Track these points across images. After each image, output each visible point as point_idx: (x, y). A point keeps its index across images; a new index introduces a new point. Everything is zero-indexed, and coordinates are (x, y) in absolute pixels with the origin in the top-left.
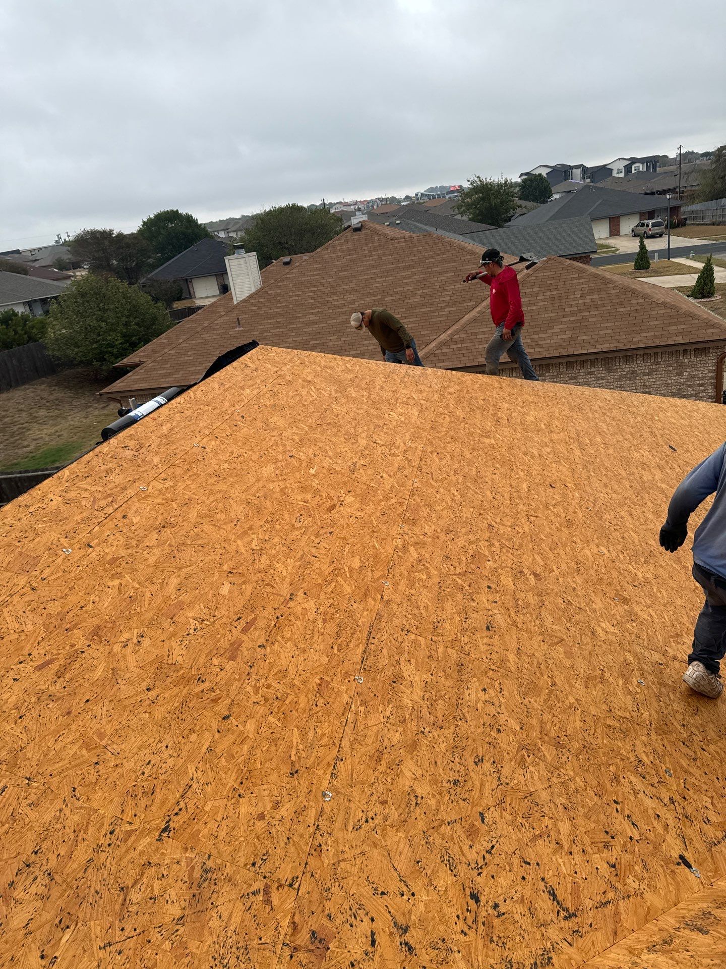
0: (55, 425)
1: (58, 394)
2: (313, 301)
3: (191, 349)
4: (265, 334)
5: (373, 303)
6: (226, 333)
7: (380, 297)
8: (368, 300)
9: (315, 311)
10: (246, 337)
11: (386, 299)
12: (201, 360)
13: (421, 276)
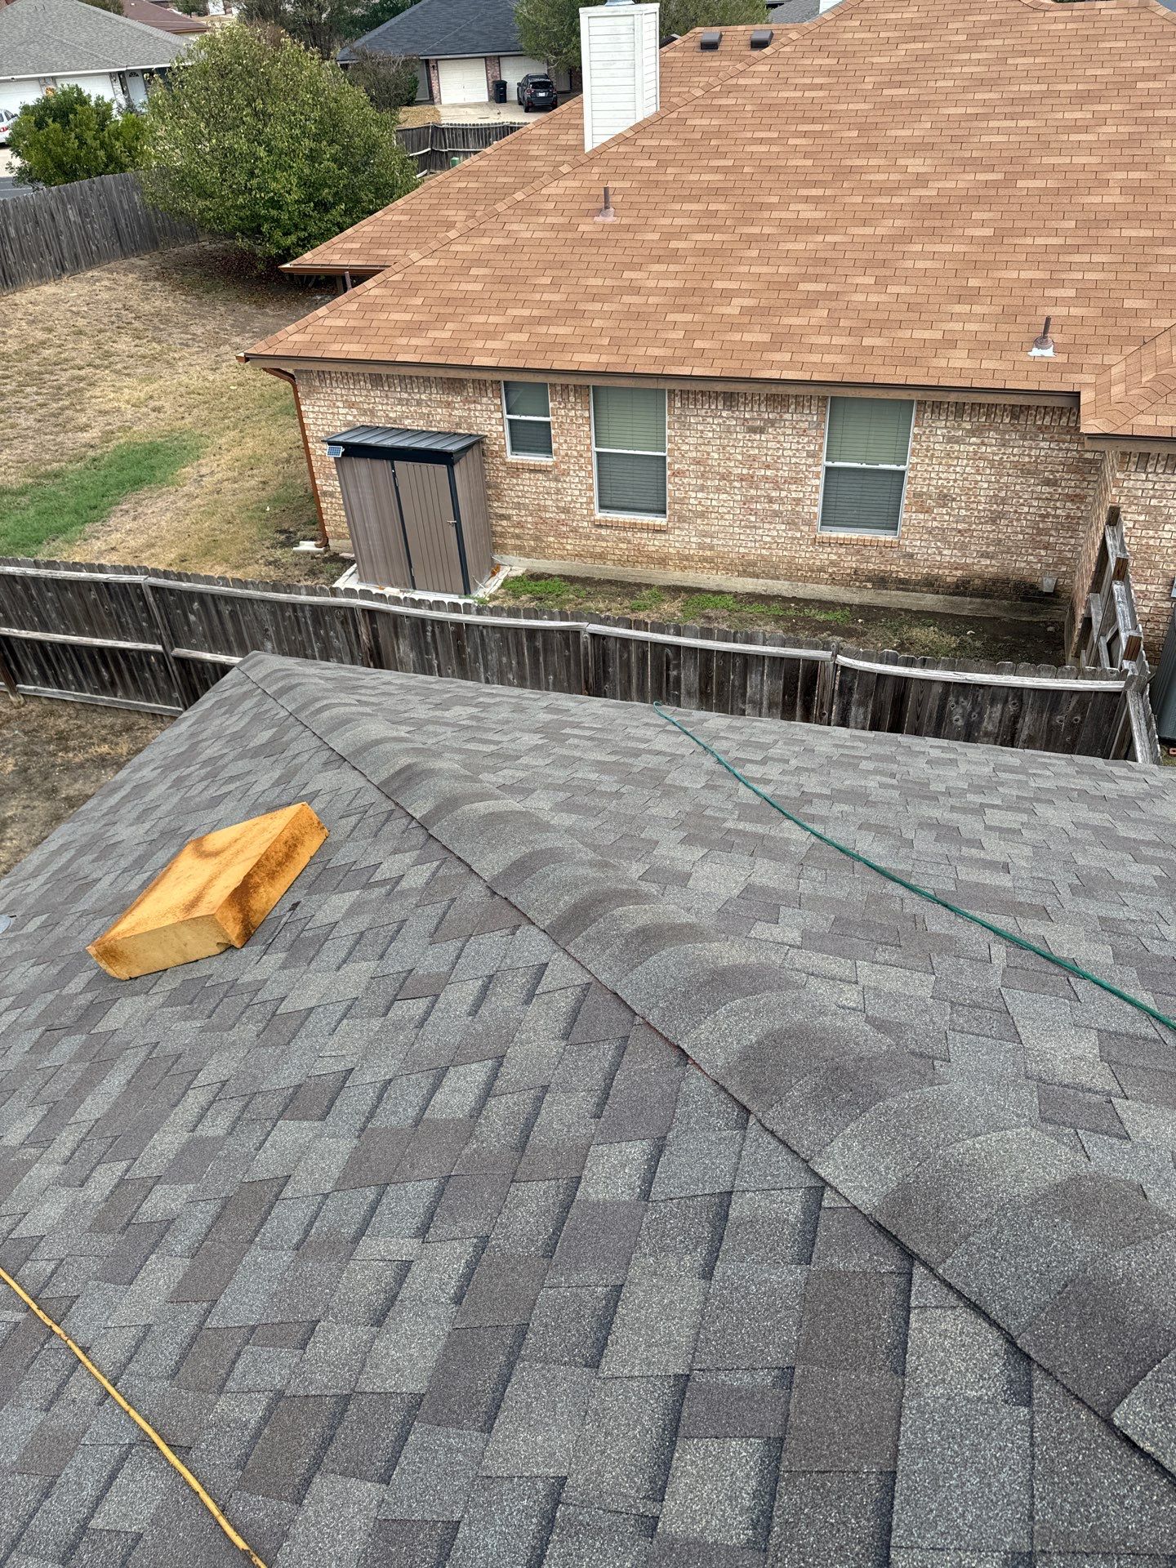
0: (148, 379)
1: (162, 300)
2: (809, 162)
3: (479, 262)
4: (674, 244)
5: (981, 192)
6: (570, 227)
7: (1000, 176)
8: (966, 180)
9: (814, 192)
10: (623, 244)
11: (1020, 184)
12: (502, 296)
13: (1121, 129)
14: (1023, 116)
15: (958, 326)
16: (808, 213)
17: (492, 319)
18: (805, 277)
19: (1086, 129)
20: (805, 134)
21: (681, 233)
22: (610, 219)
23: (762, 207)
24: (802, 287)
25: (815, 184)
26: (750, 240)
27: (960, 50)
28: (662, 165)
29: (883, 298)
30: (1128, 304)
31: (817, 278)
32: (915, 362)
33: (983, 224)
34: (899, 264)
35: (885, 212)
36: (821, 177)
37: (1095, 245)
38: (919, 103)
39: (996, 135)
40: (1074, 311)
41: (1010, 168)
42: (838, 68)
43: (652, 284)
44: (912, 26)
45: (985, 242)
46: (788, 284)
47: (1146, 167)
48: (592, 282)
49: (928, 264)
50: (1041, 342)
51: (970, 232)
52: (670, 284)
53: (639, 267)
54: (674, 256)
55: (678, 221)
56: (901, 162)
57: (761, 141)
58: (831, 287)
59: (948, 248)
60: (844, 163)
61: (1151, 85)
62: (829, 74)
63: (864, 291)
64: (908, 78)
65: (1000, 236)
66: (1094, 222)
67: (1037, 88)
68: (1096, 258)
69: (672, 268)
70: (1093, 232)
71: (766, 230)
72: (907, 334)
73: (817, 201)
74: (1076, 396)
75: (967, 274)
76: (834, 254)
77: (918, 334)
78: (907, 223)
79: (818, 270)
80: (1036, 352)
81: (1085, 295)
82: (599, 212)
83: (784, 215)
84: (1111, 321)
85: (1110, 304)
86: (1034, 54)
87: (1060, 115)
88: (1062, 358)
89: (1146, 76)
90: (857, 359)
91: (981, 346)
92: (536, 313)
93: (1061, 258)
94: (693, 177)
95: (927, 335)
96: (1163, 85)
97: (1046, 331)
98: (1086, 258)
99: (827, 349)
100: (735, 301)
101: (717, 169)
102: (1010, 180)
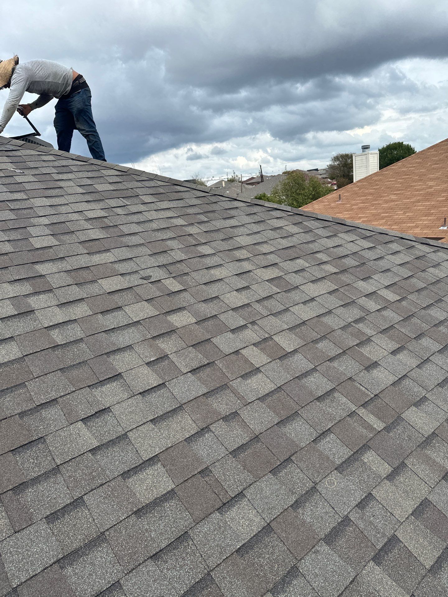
2: (401, 185)
4: (353, 207)
6: (329, 205)
9: (398, 192)
10: (340, 208)
15: (421, 222)
16: (393, 197)
18: (383, 213)
20: (403, 179)
21: (356, 204)
22: (340, 202)
23: (381, 197)
24: (382, 215)
25: (399, 190)
26: (374, 205)
28: (360, 189)
29: (403, 216)
31: (387, 213)
33: (443, 196)
34: (413, 208)
35: (416, 196)
36: (402, 188)
45: (441, 201)
46: (379, 214)
49: (421, 208)
50: (444, 225)
51: (438, 199)
52: (347, 216)
53: (341, 213)
54: (352, 210)
55: (357, 202)
56: (427, 183)
57: (390, 181)
58: (390, 215)
59: (429, 203)
60: (410, 184)
63: (399, 215)
69: (350, 213)
71: (380, 202)
72: (406, 225)
73: (398, 194)
75: (432, 209)
76: (395, 207)
77: (408, 225)
78: (421, 198)
79: (389, 211)
80: (442, 228)
82: (338, 201)
83: (386, 198)
91: (425, 227)
94: (367, 191)
95: (411, 225)
97: (445, 222)
100: (362, 219)
101: (374, 189)
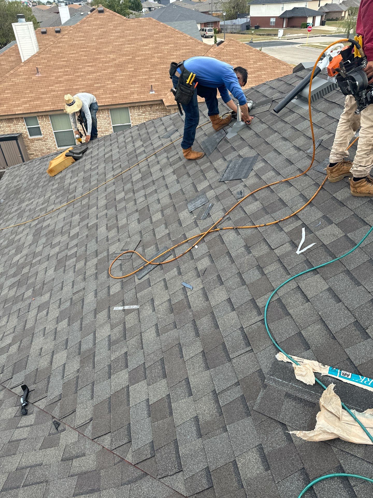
2: (86, 58)
3: (7, 89)
4: (59, 79)
5: (128, 61)
7: (131, 57)
8: (124, 59)
9: (90, 64)
10: (46, 81)
11: (136, 58)
12: (17, 96)
13: (153, 45)
14: (132, 44)
15: (133, 90)
16: (90, 69)
17: (17, 102)
18: (95, 83)
19: (146, 46)
21: (60, 77)
22: (40, 75)
23: (78, 69)
25: (89, 63)
26: (79, 77)
27: (113, 30)
28: (49, 61)
29: (114, 86)
30: (166, 81)
32: (126, 98)
33: (131, 68)
34: (116, 78)
35: (108, 67)
36: (90, 61)
37: (156, 70)
38: (107, 43)
39: (127, 48)
40: (156, 84)
41: (133, 55)
42: (85, 35)
43: (58, 89)
44: (99, 25)
45: (133, 71)
46: (91, 85)
47: (161, 53)
48: (41, 90)
49: (122, 77)
50: (152, 90)
51: (129, 70)
52: (62, 89)
53: (52, 85)
54: (60, 82)
55: (58, 74)
56: (108, 56)
57: (73, 54)
58: (102, 85)
59: (125, 73)
60: (95, 57)
61: (156, 36)
62: (84, 37)
63: (110, 85)
64: (103, 37)
65: (136, 70)
66: (154, 65)
67: (133, 37)
68: (157, 72)
69: (61, 85)
70: (155, 67)
71: (82, 74)
72: (123, 92)
73: (92, 66)
74: (162, 100)
75: (131, 78)
76: (100, 77)
77: (125, 92)
78: (114, 69)
79: (98, 81)
80: (151, 93)
81: (157, 80)
82: (36, 74)
83: (84, 70)
84: (164, 85)
85: (163, 81)
86: (130, 30)
87: (140, 43)
88: (157, 93)
89: (155, 34)
90: (113, 99)
91: (139, 93)
92: (28, 99)
93: (150, 73)
94: (58, 63)
95: (127, 92)
96: (159, 35)
97: (152, 88)
98: (155, 73)
99: (106, 98)
101: (64, 61)
102: (134, 58)
